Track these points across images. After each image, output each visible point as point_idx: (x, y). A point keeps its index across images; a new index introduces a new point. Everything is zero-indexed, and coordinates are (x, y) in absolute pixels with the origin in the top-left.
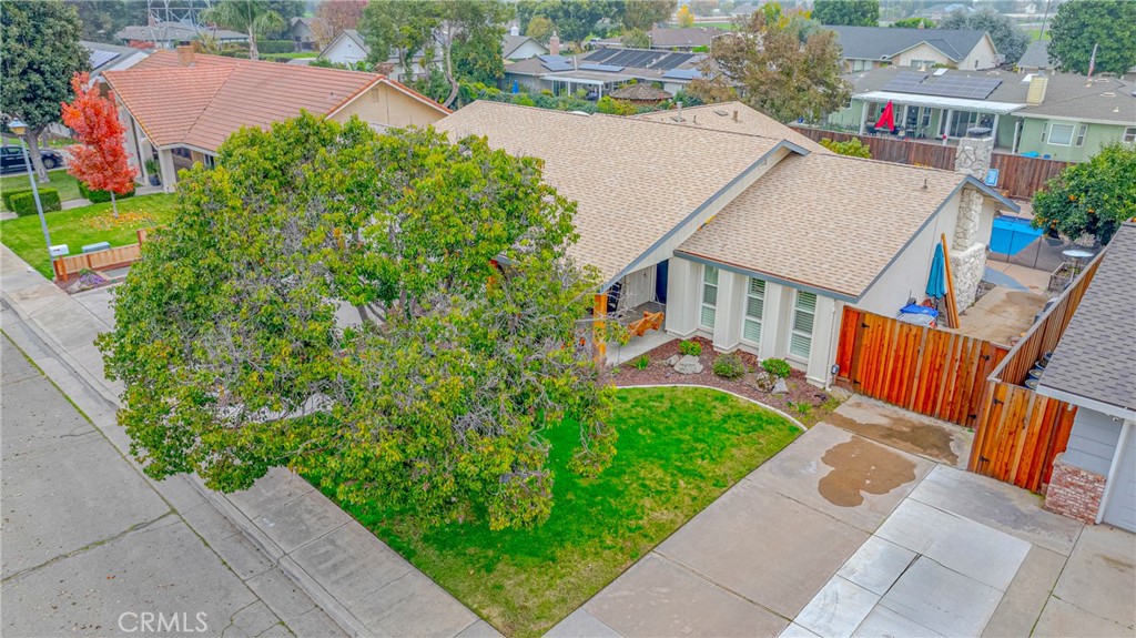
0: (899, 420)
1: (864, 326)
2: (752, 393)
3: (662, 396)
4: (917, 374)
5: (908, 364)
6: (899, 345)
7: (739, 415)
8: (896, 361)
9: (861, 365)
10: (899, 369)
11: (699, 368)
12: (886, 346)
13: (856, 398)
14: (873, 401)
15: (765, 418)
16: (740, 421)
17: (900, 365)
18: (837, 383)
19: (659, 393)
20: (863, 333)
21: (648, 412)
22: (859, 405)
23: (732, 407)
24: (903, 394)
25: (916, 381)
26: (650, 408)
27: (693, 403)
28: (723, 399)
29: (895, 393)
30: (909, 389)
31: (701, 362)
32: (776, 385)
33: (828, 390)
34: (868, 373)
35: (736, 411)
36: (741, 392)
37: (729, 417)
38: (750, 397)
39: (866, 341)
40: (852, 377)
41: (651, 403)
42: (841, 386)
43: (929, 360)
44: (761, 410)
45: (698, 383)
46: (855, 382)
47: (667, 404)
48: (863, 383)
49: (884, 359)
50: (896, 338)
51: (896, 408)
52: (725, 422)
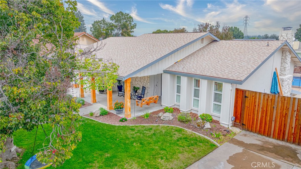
0: (266, 142)
1: (246, 97)
2: (194, 129)
3: (151, 129)
4: (274, 119)
5: (269, 114)
6: (263, 105)
7: (186, 138)
8: (262, 113)
9: (245, 116)
10: (264, 117)
11: (171, 118)
12: (257, 106)
13: (244, 132)
14: (252, 134)
15: (198, 140)
16: (186, 141)
17: (264, 115)
18: (235, 125)
19: (151, 128)
20: (245, 101)
21: (142, 135)
22: (245, 135)
23: (183, 134)
24: (267, 130)
25: (273, 123)
26: (143, 134)
27: (165, 132)
28: (180, 131)
29: (263, 129)
30: (270, 127)
31: (172, 116)
32: (205, 125)
33: (230, 128)
34: (249, 120)
35: (185, 136)
36: (189, 128)
37: (181, 139)
38: (193, 130)
39: (247, 104)
40: (241, 122)
41: (145, 132)
42: (236, 127)
43: (279, 111)
44: (197, 136)
45: (170, 124)
46: (243, 124)
47: (152, 132)
48: (247, 125)
49: (256, 112)
50: (262, 102)
51: (264, 137)
52: (178, 140)
